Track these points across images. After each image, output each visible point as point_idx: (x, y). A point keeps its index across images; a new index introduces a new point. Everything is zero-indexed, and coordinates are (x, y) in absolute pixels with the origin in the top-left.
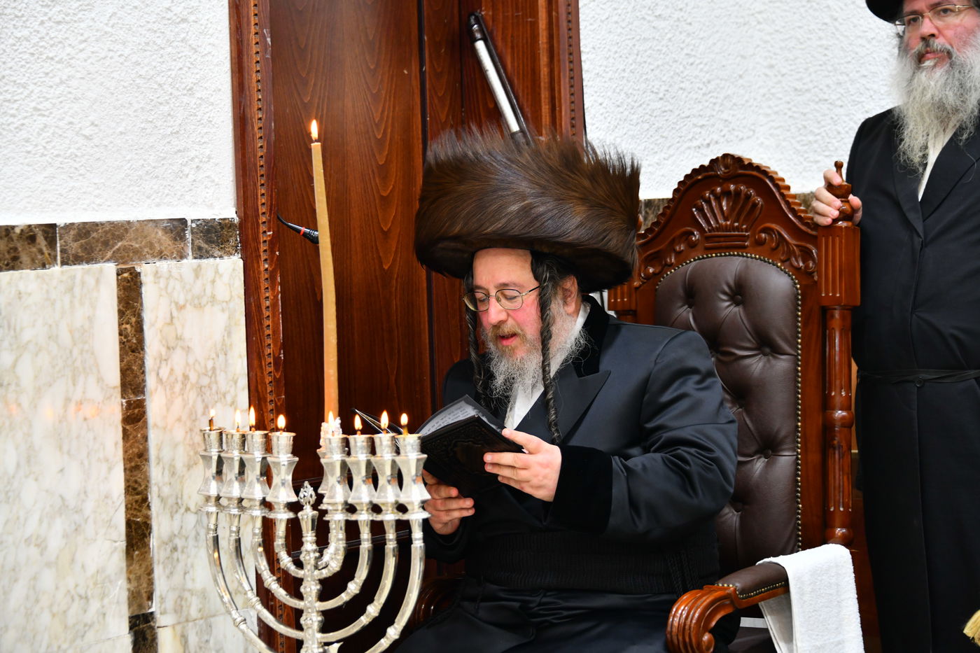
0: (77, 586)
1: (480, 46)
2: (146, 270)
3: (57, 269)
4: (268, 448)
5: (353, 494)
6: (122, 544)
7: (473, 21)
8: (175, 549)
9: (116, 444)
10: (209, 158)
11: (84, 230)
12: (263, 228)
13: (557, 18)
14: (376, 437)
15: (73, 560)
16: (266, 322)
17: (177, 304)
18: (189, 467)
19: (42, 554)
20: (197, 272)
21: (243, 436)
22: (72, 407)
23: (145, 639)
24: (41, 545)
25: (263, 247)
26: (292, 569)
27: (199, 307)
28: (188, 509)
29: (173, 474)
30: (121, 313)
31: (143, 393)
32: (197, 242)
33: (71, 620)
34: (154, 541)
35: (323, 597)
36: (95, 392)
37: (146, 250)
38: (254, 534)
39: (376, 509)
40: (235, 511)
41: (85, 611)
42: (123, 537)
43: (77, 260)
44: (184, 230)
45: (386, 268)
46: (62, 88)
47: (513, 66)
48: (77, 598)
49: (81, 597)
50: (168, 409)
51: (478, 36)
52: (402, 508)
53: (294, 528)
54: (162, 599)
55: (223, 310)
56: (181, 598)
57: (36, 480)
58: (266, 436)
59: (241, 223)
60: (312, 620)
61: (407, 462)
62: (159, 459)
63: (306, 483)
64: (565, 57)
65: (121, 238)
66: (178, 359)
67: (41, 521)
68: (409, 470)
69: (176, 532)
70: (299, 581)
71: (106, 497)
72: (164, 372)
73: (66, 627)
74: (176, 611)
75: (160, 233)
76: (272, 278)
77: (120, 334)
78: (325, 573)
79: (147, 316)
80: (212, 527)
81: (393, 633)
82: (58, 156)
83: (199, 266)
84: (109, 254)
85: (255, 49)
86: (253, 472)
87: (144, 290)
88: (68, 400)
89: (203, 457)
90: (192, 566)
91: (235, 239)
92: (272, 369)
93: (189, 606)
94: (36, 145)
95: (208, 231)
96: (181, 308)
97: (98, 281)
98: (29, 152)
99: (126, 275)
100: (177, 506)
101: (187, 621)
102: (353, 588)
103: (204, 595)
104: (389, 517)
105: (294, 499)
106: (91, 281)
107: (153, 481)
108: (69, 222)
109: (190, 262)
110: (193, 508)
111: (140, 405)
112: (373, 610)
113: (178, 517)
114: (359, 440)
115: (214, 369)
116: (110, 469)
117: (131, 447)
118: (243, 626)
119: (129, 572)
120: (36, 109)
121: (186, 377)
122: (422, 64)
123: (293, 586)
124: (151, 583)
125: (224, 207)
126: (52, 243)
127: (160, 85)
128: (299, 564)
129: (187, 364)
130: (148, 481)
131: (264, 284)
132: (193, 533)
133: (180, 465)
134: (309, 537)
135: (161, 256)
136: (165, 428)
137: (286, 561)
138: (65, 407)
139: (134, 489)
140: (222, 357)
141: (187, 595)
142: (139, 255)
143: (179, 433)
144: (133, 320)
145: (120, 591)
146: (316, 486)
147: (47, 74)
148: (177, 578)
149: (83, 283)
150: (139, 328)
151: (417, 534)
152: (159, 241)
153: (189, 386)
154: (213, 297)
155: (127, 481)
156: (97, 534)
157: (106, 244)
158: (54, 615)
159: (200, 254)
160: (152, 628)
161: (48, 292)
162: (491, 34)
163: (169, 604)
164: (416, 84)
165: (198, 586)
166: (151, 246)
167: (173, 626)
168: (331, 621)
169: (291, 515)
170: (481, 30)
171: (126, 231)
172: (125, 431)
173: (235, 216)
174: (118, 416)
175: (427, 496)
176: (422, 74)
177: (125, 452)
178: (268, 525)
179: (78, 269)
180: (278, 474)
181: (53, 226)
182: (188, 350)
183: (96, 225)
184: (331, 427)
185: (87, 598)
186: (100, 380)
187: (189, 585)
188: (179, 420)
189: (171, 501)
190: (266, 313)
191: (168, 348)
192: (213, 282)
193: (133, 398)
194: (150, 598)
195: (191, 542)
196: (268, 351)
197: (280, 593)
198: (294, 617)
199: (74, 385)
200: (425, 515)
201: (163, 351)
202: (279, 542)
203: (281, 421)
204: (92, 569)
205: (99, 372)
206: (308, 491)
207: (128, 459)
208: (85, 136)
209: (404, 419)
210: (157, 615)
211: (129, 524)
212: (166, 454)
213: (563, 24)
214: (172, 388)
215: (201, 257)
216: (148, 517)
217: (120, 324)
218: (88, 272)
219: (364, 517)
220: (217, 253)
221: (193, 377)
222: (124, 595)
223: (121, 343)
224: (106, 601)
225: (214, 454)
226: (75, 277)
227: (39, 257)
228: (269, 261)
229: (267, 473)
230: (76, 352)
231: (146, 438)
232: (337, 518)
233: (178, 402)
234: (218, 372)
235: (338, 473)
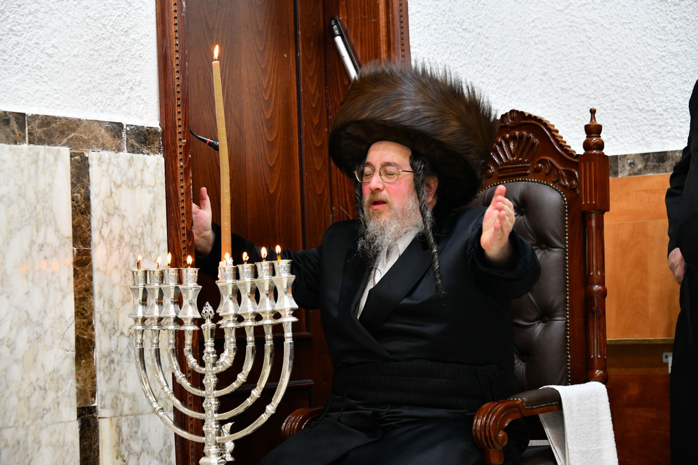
0: (38, 379)
1: (338, 40)
2: (93, 156)
3: (25, 146)
4: (180, 281)
5: (240, 308)
6: (73, 354)
7: (333, 23)
8: (112, 361)
9: (69, 279)
10: (140, 83)
11: (47, 121)
12: (179, 136)
13: (393, 19)
14: (258, 264)
15: (35, 361)
16: (181, 205)
17: (115, 183)
18: (123, 303)
19: (11, 353)
20: (130, 162)
21: (162, 273)
22: (36, 248)
23: (89, 425)
24: (12, 347)
25: (179, 150)
26: (197, 367)
27: (132, 187)
28: (122, 334)
29: (112, 306)
30: (73, 185)
31: (89, 245)
32: (130, 141)
33: (33, 405)
34: (97, 355)
35: (218, 387)
36: (53, 239)
37: (92, 141)
38: (170, 344)
39: (258, 317)
40: (156, 328)
41: (44, 399)
42: (73, 348)
43: (41, 142)
44: (121, 131)
45: (272, 192)
46: (30, 17)
47: (361, 54)
48: (38, 389)
49: (41, 388)
50: (108, 259)
51: (337, 32)
52: (277, 315)
53: (199, 337)
54: (103, 398)
55: (149, 192)
56: (117, 398)
57: (8, 298)
58: (180, 272)
59: (163, 132)
60: (211, 404)
61: (281, 280)
62: (101, 295)
63: (207, 303)
64: (398, 46)
65: (74, 130)
66: (115, 223)
67: (11, 329)
68: (282, 286)
69: (114, 350)
70: (202, 376)
71: (61, 317)
72: (105, 231)
73: (29, 409)
74: (112, 407)
75: (103, 131)
76: (186, 173)
77: (73, 200)
78: (221, 368)
79: (93, 189)
80: (139, 341)
81: (271, 409)
82: (27, 65)
83: (132, 158)
84: (65, 141)
85: (173, 8)
86: (168, 300)
87: (90, 170)
88: (33, 242)
89: (133, 289)
90: (125, 376)
91: (158, 143)
92: (185, 238)
93: (123, 405)
94: (11, 56)
95: (139, 134)
96: (118, 186)
97: (56, 159)
98: (5, 60)
99: (77, 158)
100: (114, 330)
101: (121, 415)
102: (241, 378)
103: (134, 398)
104: (268, 321)
105: (199, 316)
106: (51, 158)
107: (96, 310)
108: (35, 113)
109: (125, 155)
110: (126, 333)
111: (88, 253)
112: (256, 393)
113: (114, 338)
114: (245, 269)
115: (142, 234)
116: (64, 297)
117: (80, 283)
118: (161, 413)
119: (78, 374)
120: (10, 29)
121: (121, 237)
122: (297, 51)
123: (197, 380)
124: (94, 384)
125: (151, 119)
126: (22, 127)
127: (104, 25)
128: (202, 364)
129: (122, 227)
130: (93, 310)
131: (180, 177)
132: (126, 352)
133: (117, 299)
134: (209, 343)
135: (104, 147)
136: (105, 273)
137: (192, 361)
138: (31, 247)
139: (82, 314)
140: (148, 226)
141: (121, 396)
142: (87, 144)
143: (116, 277)
144: (83, 191)
145: (70, 387)
146: (215, 306)
147: (19, 6)
148: (114, 383)
149: (45, 159)
150: (87, 199)
151: (288, 334)
152: (102, 137)
153: (123, 244)
154: (142, 181)
155: (76, 307)
156: (53, 343)
157: (62, 133)
158: (20, 399)
159: (133, 150)
160: (95, 418)
161: (18, 161)
162: (346, 32)
163: (108, 401)
164: (292, 64)
165: (130, 390)
166: (96, 139)
167: (111, 418)
168: (225, 404)
169: (196, 328)
170: (340, 31)
171: (78, 125)
172: (75, 270)
173: (159, 127)
174: (70, 260)
176: (297, 58)
177: (76, 286)
178: (180, 336)
179: (42, 149)
180: (187, 298)
181: (23, 115)
182: (123, 217)
183: (55, 118)
184: (226, 262)
185: (45, 389)
186: (57, 231)
187: (123, 389)
188: (116, 267)
189: (110, 326)
190: (181, 198)
191: (108, 214)
192: (142, 170)
193: (82, 247)
194: (93, 395)
195: (125, 358)
196: (183, 225)
197: (187, 385)
198: (197, 403)
199: (37, 232)
200: (294, 319)
201: (105, 216)
202: (187, 348)
203: (190, 260)
204: (49, 368)
205: (56, 224)
206: (208, 308)
207: (77, 292)
208: (48, 55)
209: (278, 249)
210: (99, 409)
211: (78, 339)
212: (107, 291)
213: (397, 23)
214: (111, 243)
215: (133, 152)
216: (92, 336)
217: (72, 193)
218: (49, 151)
219: (249, 323)
220: (145, 151)
221: (127, 238)
222: (74, 391)
223: (73, 206)
224: (60, 394)
225: (141, 285)
226: (39, 153)
227: (12, 136)
228: (185, 159)
229: (179, 301)
230: (39, 208)
231: (91, 278)
232: (228, 325)
233: (115, 254)
234: (145, 236)
235: (230, 292)
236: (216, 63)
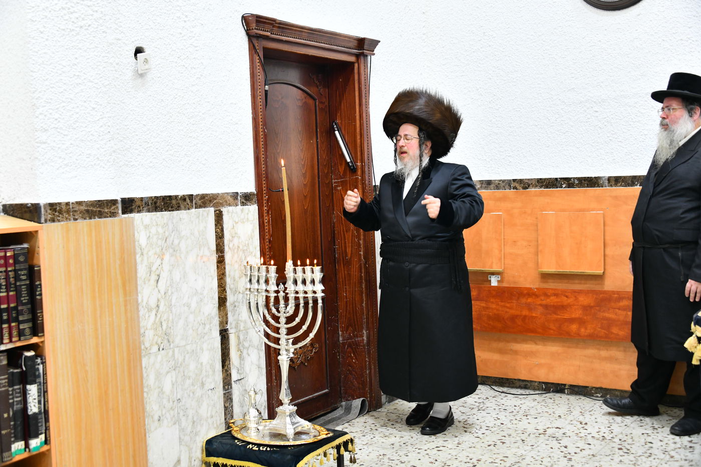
0: (201, 320)
1: (337, 133)
2: (224, 210)
3: (193, 210)
4: (268, 271)
5: (297, 287)
6: (217, 305)
7: (334, 124)
8: (235, 306)
9: (215, 270)
10: (246, 171)
11: (203, 197)
12: (264, 195)
13: (363, 123)
14: (306, 268)
15: (200, 311)
16: (266, 228)
17: (235, 221)
18: (240, 278)
19: (189, 309)
20: (242, 210)
21: (259, 268)
22: (199, 258)
23: (225, 338)
24: (189, 306)
25: (265, 202)
26: (276, 313)
27: (243, 222)
28: (240, 292)
29: (235, 280)
30: (216, 225)
31: (224, 252)
32: (242, 200)
33: (199, 332)
34: (228, 304)
35: (287, 323)
36: (207, 253)
37: (224, 203)
38: (263, 301)
39: (306, 292)
40: (256, 293)
41: (204, 329)
42: (217, 302)
43: (200, 207)
44: (237, 196)
45: (306, 208)
46: (195, 147)
47: (348, 139)
48: (201, 324)
49: (203, 324)
50: (232, 258)
51: (336, 129)
52: (315, 292)
53: (277, 299)
54: (231, 324)
55: (251, 224)
56: (237, 323)
57: (187, 283)
58: (267, 268)
59: (257, 194)
60: (283, 331)
61: (316, 276)
62: (229, 275)
63: (281, 284)
64: (365, 136)
65: (215, 199)
66: (236, 241)
67: (189, 298)
68: (317, 279)
69: (236, 300)
70: (279, 318)
71: (211, 289)
72: (231, 245)
73: (198, 334)
74: (236, 328)
75: (229, 197)
76: (268, 212)
77: (216, 232)
78: (288, 315)
79: (225, 226)
80: (248, 299)
81: (312, 335)
82: (193, 171)
84: (212, 205)
85: (261, 133)
86: (262, 281)
87: (224, 217)
88: (198, 255)
89: (245, 275)
90: (241, 312)
91: (255, 199)
92: (268, 243)
93: (240, 326)
94: (186, 167)
95: (246, 196)
96: (237, 223)
97: (208, 214)
98: (183, 169)
99: (217, 212)
100: (236, 292)
101: (240, 331)
102: (298, 320)
103: (245, 322)
104: (310, 295)
105: (277, 289)
106: (205, 214)
107: (227, 283)
108: (197, 194)
109: (240, 207)
110: (241, 292)
111: (223, 257)
112: (305, 328)
113: (236, 295)
114: (299, 269)
115: (248, 244)
116: (213, 279)
117: (220, 271)
118: (259, 333)
119: (219, 315)
120: (186, 155)
121: (239, 247)
122: (317, 139)
123: (276, 319)
124: (227, 318)
125: (250, 186)
126: (191, 201)
127: (229, 146)
128: (279, 312)
129: (239, 242)
130: (226, 283)
131: (265, 215)
132: (242, 301)
133: (236, 277)
134: (282, 302)
135: (230, 205)
136: (231, 265)
137: (274, 310)
138: (197, 258)
139: (221, 286)
140: (251, 240)
141: (239, 322)
142: (222, 205)
143: (236, 266)
144: (220, 227)
145: (216, 321)
146: (284, 284)
147: (189, 142)
148: (236, 317)
149: (203, 215)
150: (222, 230)
151: (320, 301)
152: (229, 200)
153: (239, 250)
154: (248, 219)
155: (218, 283)
156: (208, 302)
157: (210, 201)
158: (193, 330)
159: (243, 204)
160: (227, 334)
161: (190, 218)
162: (340, 128)
163: (233, 325)
164: (315, 146)
165: (243, 319)
166: (226, 201)
167: (235, 333)
168: (290, 331)
169: (276, 295)
170: (337, 128)
171: (217, 196)
172: (217, 266)
173: (255, 191)
174: (215, 261)
175: (324, 288)
176: (317, 142)
177: (218, 273)
178: (267, 298)
179: (201, 210)
180: (271, 280)
181: (192, 195)
182: (239, 237)
183: (207, 194)
184: (289, 264)
185: (205, 324)
186: (209, 248)
187: (240, 319)
188: (236, 262)
189: (234, 290)
190: (266, 224)
191: (232, 237)
192: (248, 214)
193: (220, 254)
194: (227, 323)
195: (241, 303)
196: (267, 237)
197: (272, 322)
198: (277, 330)
199: (200, 250)
200: (323, 294)
201: (231, 238)
202: (272, 304)
203: (272, 262)
204: (206, 314)
205: (208, 245)
206: (281, 286)
207: (219, 276)
208: (202, 164)
209: (315, 261)
210: (229, 329)
211: (219, 298)
212: (232, 274)
213: (365, 125)
214: (234, 251)
215: (243, 205)
216: (226, 296)
217: (216, 229)
218: (204, 211)
219: (301, 295)
220: (249, 204)
221: (241, 247)
222: (218, 323)
223: (216, 235)
224: (211, 325)
225: (249, 273)
226: (200, 213)
227: (187, 206)
228: (267, 206)
229: (267, 282)
230: (200, 239)
231: (225, 268)
232: (292, 296)
233: (236, 256)
234: (249, 245)
235: (292, 280)
236: (283, 169)
